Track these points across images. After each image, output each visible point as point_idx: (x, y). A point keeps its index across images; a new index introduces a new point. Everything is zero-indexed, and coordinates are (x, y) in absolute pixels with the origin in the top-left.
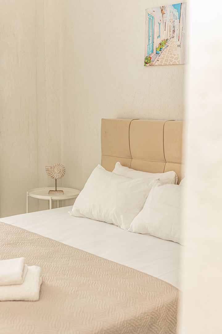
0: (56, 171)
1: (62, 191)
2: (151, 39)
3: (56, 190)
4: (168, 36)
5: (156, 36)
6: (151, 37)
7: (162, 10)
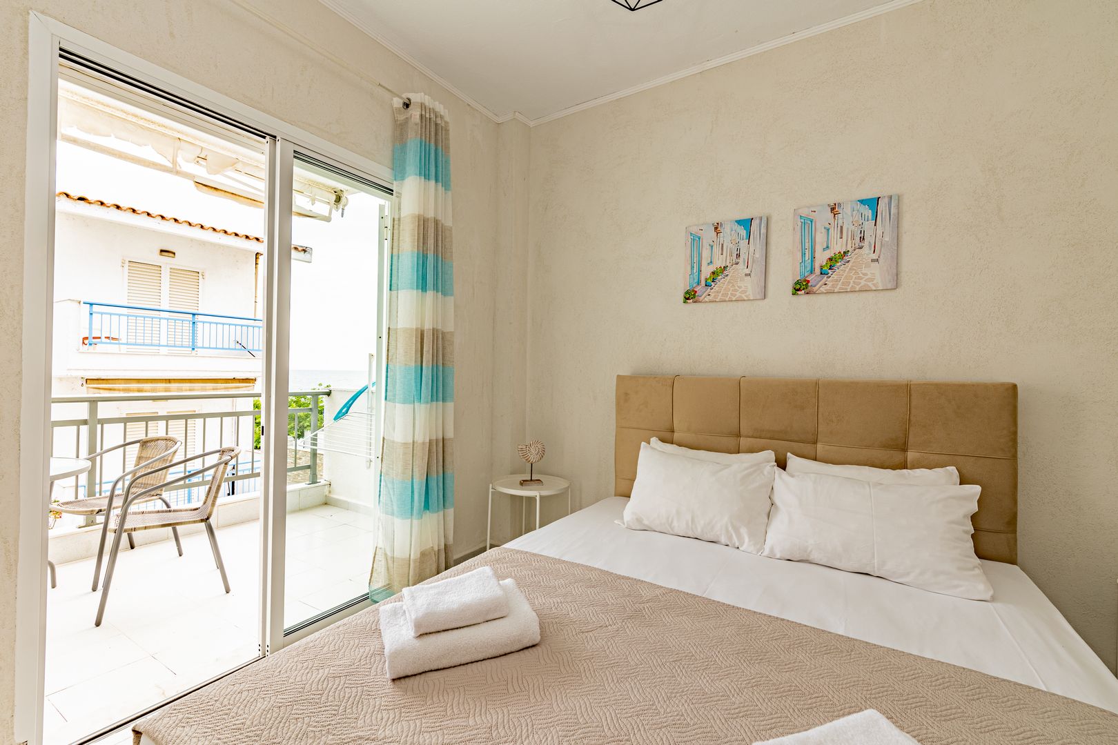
0: (532, 450)
1: (539, 480)
2: (695, 266)
3: (531, 480)
4: (728, 261)
5: (704, 263)
6: (696, 263)
7: (716, 228)
